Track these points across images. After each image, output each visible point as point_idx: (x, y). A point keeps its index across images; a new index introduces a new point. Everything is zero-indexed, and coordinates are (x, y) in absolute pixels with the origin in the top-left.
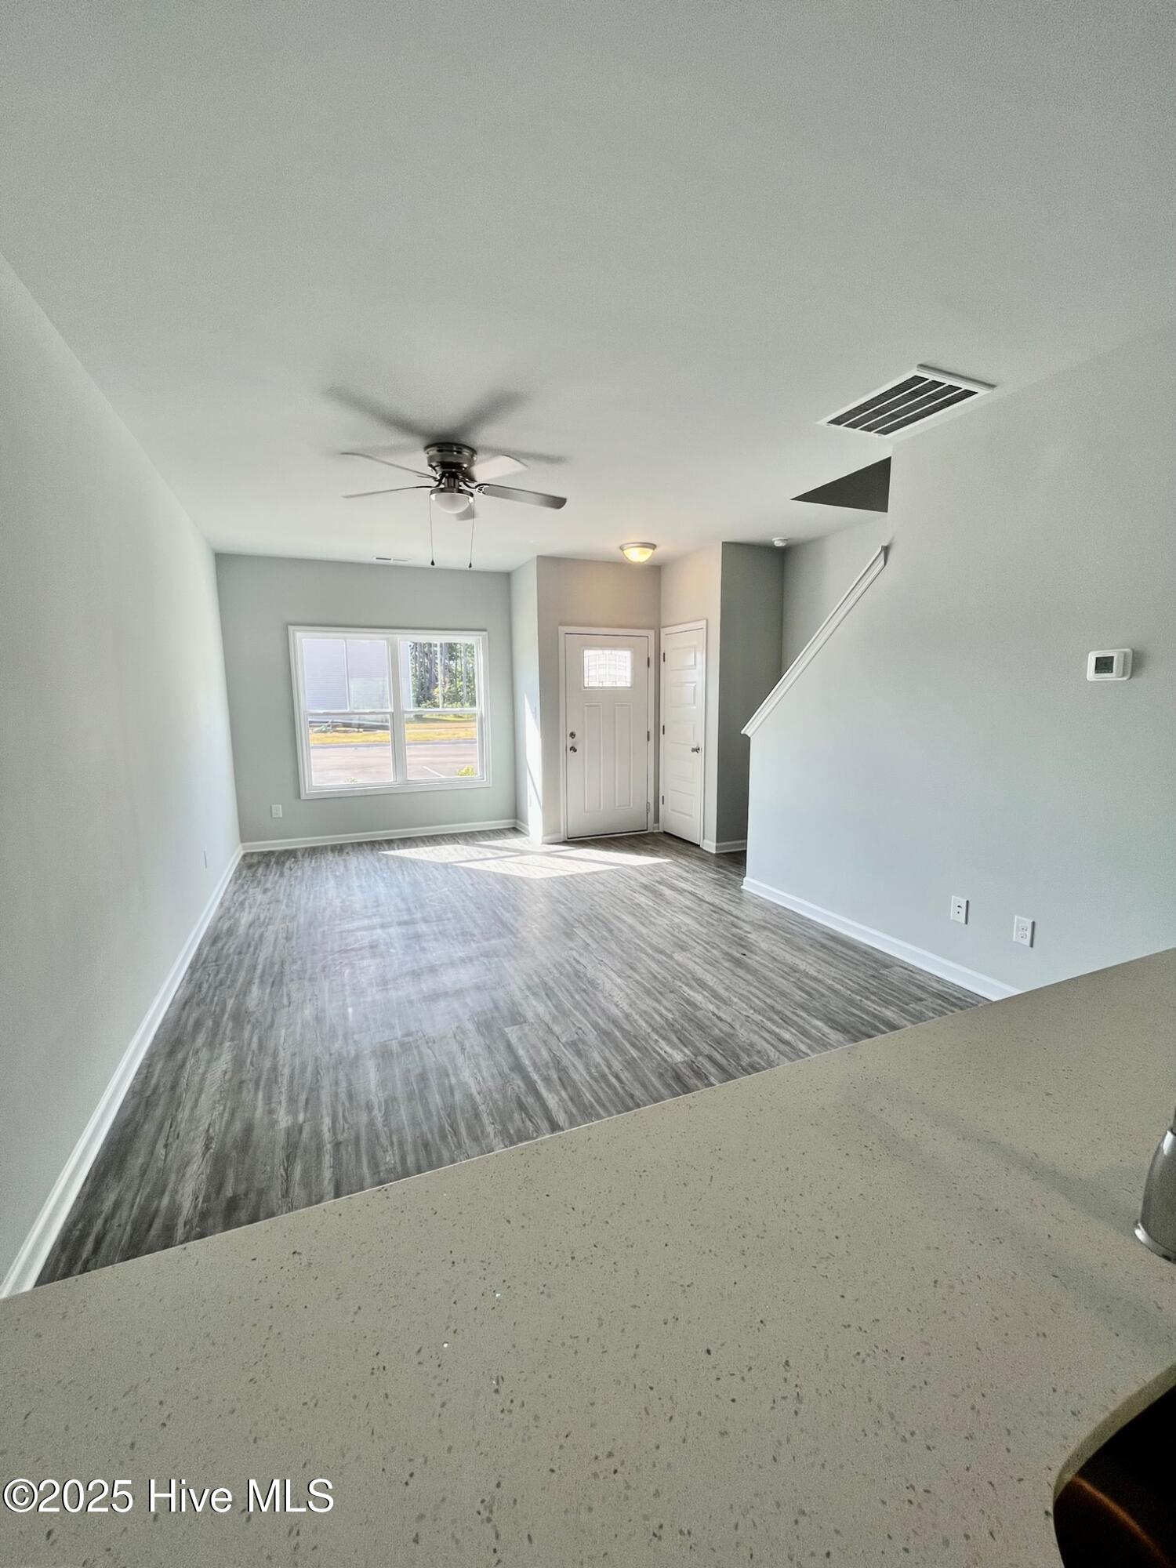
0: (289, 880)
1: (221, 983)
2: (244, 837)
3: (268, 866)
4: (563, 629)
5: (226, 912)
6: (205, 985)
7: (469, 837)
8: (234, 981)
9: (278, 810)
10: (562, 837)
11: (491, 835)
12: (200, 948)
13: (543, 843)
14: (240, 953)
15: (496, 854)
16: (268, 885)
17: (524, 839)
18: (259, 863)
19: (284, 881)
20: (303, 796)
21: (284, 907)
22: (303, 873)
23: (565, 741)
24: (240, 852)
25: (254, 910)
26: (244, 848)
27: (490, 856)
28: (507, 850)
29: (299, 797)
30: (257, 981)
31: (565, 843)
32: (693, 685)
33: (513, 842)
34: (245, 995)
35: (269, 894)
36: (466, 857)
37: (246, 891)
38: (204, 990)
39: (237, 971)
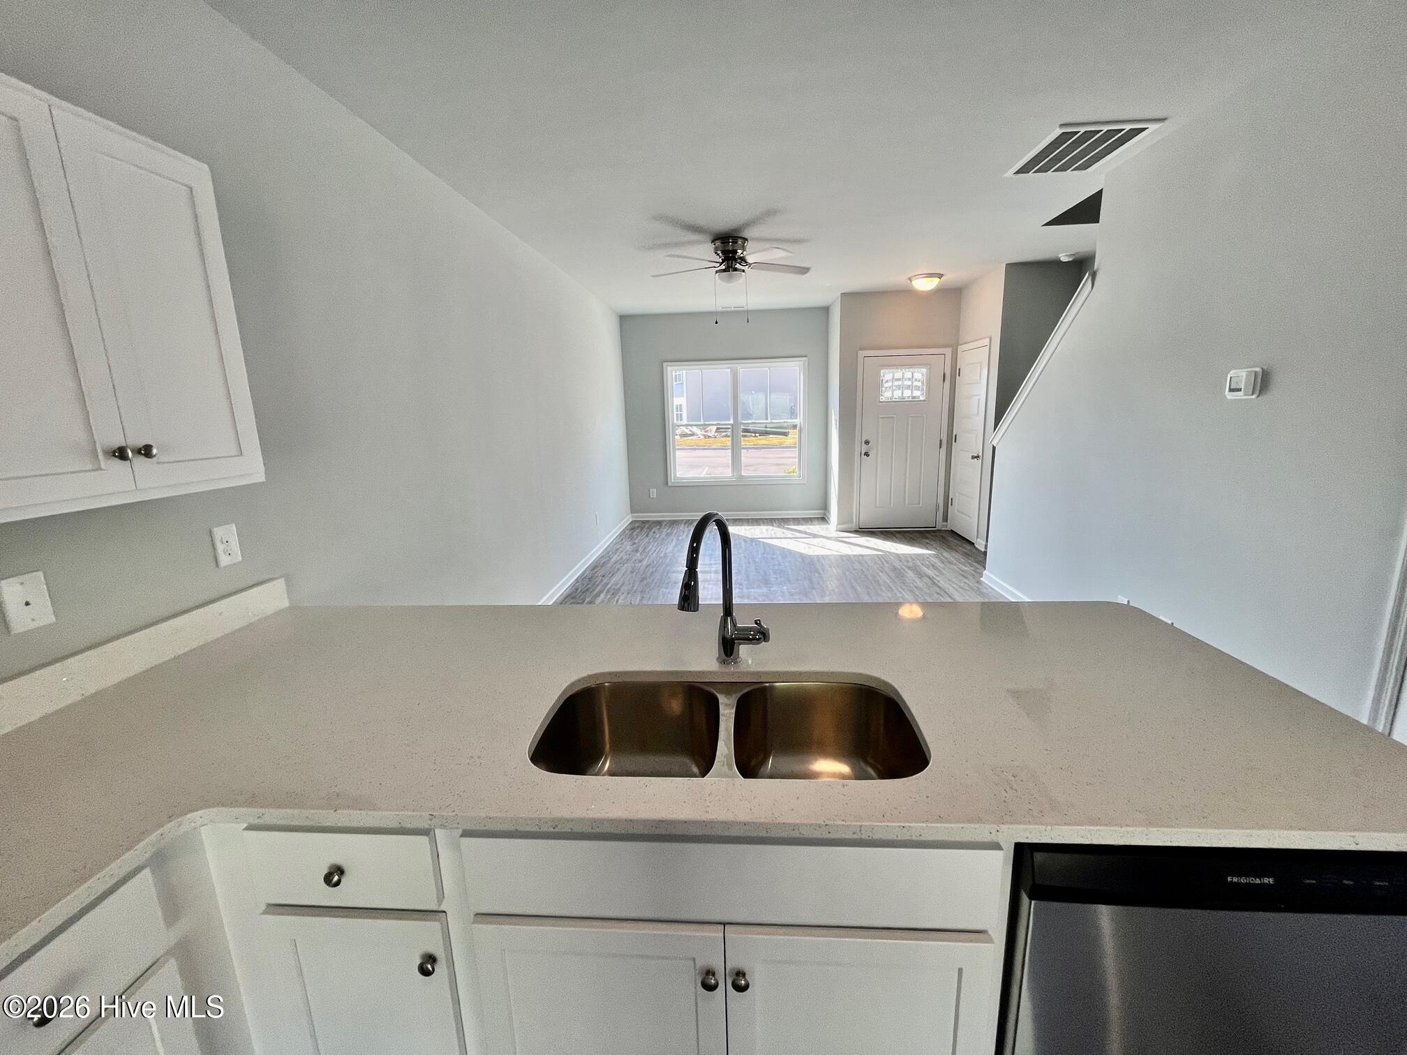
0: (649, 540)
1: (588, 590)
2: (633, 511)
3: (642, 528)
4: (862, 353)
5: (606, 556)
6: (579, 590)
7: (782, 522)
8: (594, 590)
9: (654, 493)
10: (854, 526)
11: (801, 522)
12: (585, 571)
13: (838, 530)
14: (603, 576)
15: (793, 535)
16: (636, 541)
17: (824, 526)
18: (638, 527)
19: (647, 540)
20: (670, 484)
21: (639, 555)
22: (660, 536)
23: (859, 448)
24: (629, 519)
25: (621, 554)
26: (633, 517)
27: (790, 536)
28: (806, 533)
29: (667, 483)
30: (605, 591)
31: (856, 532)
32: (978, 397)
33: (815, 528)
34: (597, 597)
35: (635, 546)
36: (771, 535)
37: (623, 543)
38: (578, 592)
39: (598, 585)
